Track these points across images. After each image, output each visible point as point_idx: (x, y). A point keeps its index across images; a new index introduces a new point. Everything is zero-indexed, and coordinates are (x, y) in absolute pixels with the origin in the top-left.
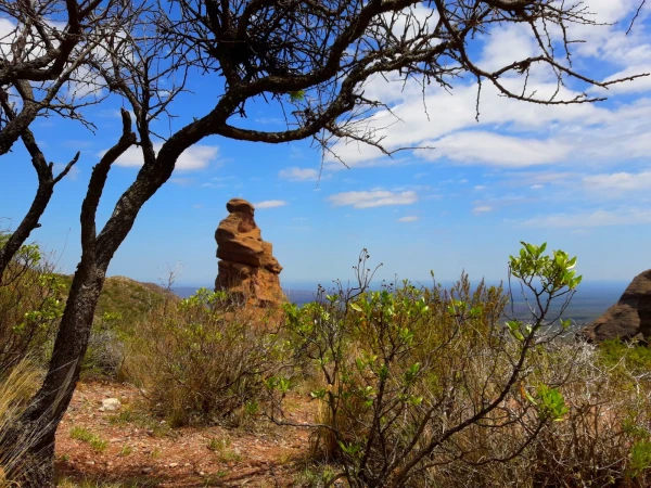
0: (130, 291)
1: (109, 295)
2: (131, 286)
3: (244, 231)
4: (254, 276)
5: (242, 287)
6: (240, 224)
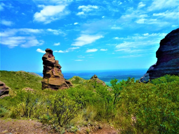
0: (25, 74)
1: (19, 76)
2: (25, 73)
3: (50, 57)
4: (53, 69)
5: (49, 72)
6: (49, 55)
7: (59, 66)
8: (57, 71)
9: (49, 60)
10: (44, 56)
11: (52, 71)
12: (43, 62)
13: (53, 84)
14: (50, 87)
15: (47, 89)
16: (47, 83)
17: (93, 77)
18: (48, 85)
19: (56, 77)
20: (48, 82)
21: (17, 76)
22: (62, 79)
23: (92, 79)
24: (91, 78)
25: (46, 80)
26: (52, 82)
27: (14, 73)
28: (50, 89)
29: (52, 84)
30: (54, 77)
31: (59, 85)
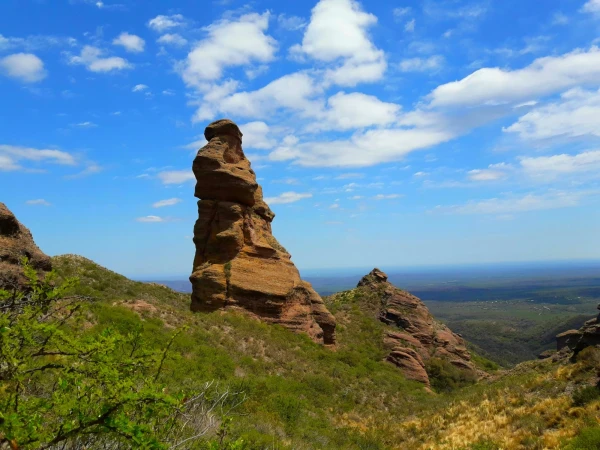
2: (83, 264)
3: (230, 160)
4: (247, 216)
5: (234, 230)
6: (226, 150)
7: (265, 207)
8: (262, 231)
9: (228, 171)
10: (201, 154)
11: (245, 224)
13: (253, 289)
14: (239, 304)
15: (222, 312)
16: (223, 282)
18: (228, 295)
19: (264, 253)
20: (227, 275)
22: (288, 266)
24: (360, 284)
25: (218, 268)
26: (244, 276)
28: (240, 312)
29: (247, 286)
30: (256, 252)
31: (283, 293)
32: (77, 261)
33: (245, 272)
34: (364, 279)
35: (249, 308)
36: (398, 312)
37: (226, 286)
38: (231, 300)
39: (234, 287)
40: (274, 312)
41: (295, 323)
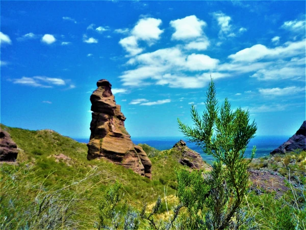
0: (53, 136)
1: (43, 138)
2: (53, 134)
3: (105, 96)
4: (111, 120)
5: (105, 126)
6: (104, 92)
7: (121, 115)
8: (119, 125)
9: (104, 101)
10: (94, 94)
11: (110, 123)
12: (91, 105)
13: (111, 150)
14: (105, 156)
15: (98, 159)
16: (98, 147)
17: (178, 145)
18: (101, 153)
19: (117, 135)
20: (101, 144)
21: (40, 138)
22: (128, 141)
23: (176, 148)
24: (174, 147)
25: (97, 141)
26: (107, 145)
27: (34, 133)
28: (104, 160)
29: (108, 149)
30: (114, 135)
31: (123, 152)
32: (51, 132)
33: (108, 143)
34: (176, 145)
35: (109, 158)
36: (188, 160)
37: (100, 149)
38: (102, 154)
39: (103, 149)
40: (120, 160)
41: (128, 165)
